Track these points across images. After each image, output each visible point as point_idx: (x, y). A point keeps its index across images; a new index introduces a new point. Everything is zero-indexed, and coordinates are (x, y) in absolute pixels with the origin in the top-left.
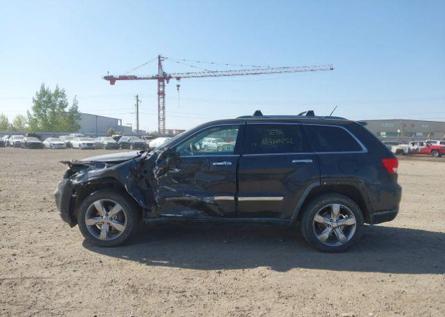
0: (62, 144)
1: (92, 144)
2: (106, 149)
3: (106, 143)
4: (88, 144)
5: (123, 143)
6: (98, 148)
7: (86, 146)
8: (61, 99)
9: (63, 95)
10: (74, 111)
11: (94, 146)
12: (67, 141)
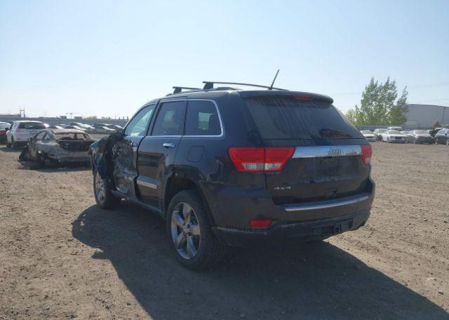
0: (372, 137)
1: (400, 138)
2: (416, 143)
3: (417, 136)
4: (396, 138)
5: (440, 137)
6: (408, 142)
7: (394, 139)
8: (391, 91)
9: (393, 86)
10: (402, 102)
11: (403, 139)
12: (379, 134)
